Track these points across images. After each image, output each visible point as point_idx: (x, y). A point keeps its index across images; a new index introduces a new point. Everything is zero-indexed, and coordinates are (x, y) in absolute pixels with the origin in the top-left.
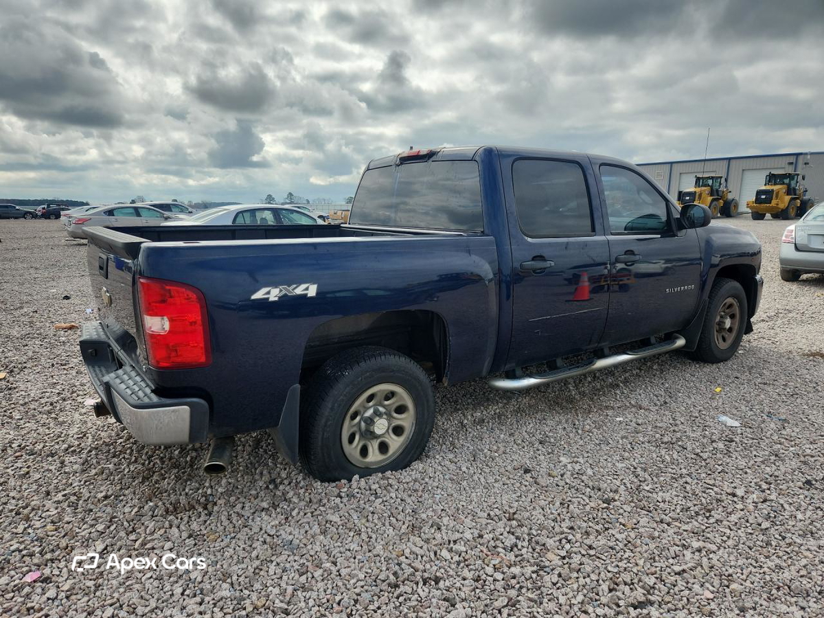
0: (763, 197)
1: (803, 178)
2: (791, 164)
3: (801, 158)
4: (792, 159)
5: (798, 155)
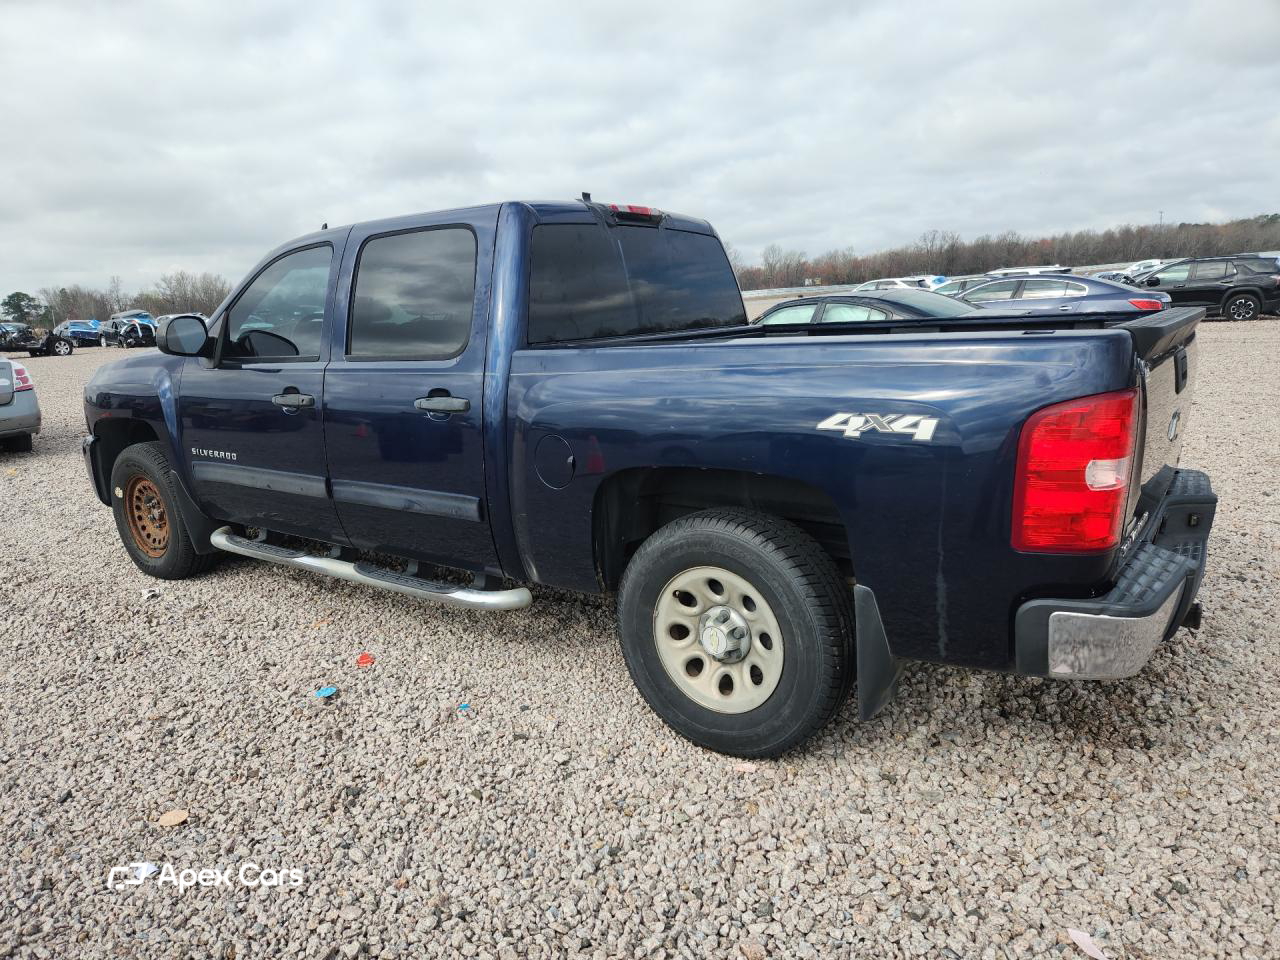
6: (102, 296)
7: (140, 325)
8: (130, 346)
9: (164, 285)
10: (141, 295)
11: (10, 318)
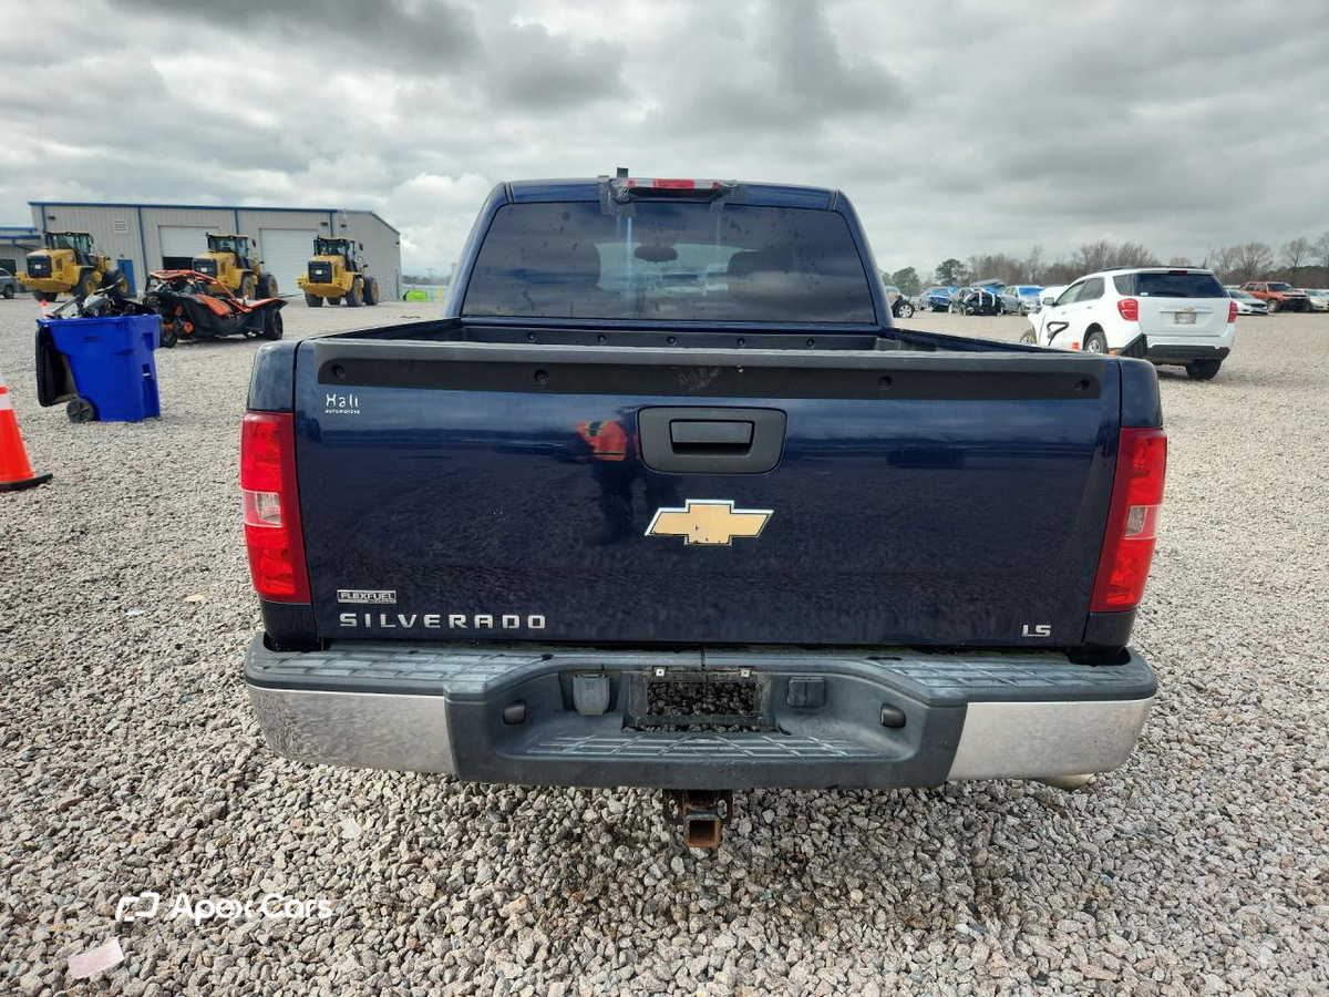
0: (319, 272)
1: (361, 248)
2: (325, 224)
3: (335, 216)
4: (326, 218)
5: (332, 212)
6: (1022, 265)
7: (983, 293)
8: (969, 313)
9: (1081, 255)
10: (1056, 265)
11: (939, 282)
